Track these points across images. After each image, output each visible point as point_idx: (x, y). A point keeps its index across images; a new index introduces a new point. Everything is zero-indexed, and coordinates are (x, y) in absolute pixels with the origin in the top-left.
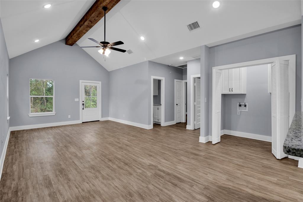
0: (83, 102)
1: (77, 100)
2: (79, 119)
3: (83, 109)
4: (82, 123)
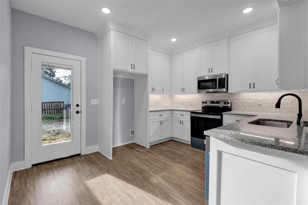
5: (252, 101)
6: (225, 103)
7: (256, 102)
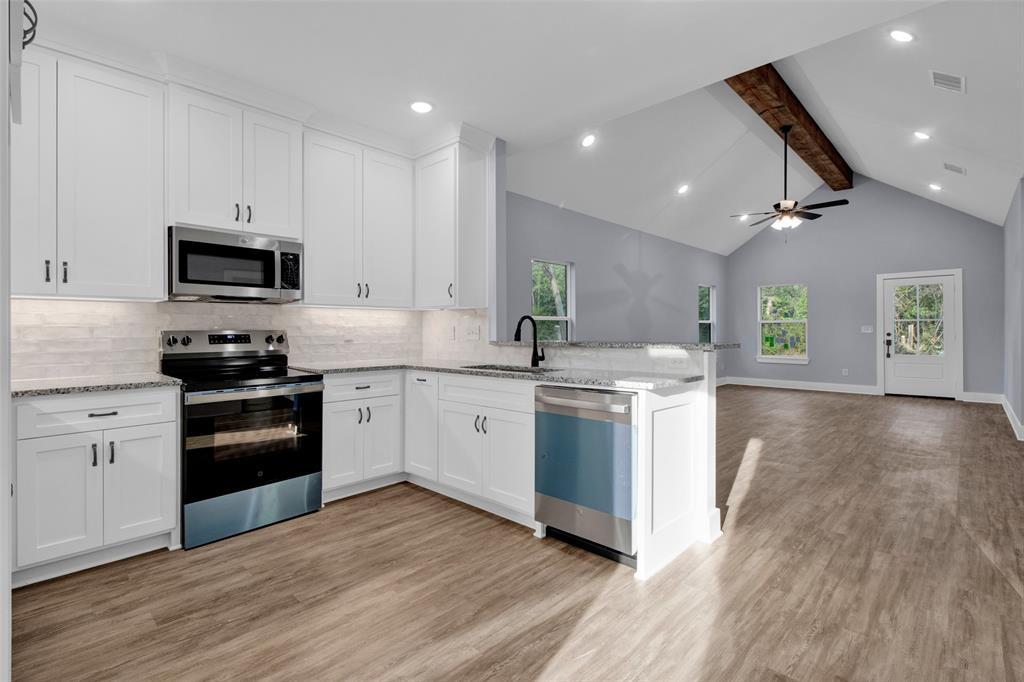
0: (889, 334)
1: (866, 330)
2: (874, 383)
3: (888, 356)
4: (886, 395)
5: (332, 332)
6: (269, 340)
7: (341, 333)
